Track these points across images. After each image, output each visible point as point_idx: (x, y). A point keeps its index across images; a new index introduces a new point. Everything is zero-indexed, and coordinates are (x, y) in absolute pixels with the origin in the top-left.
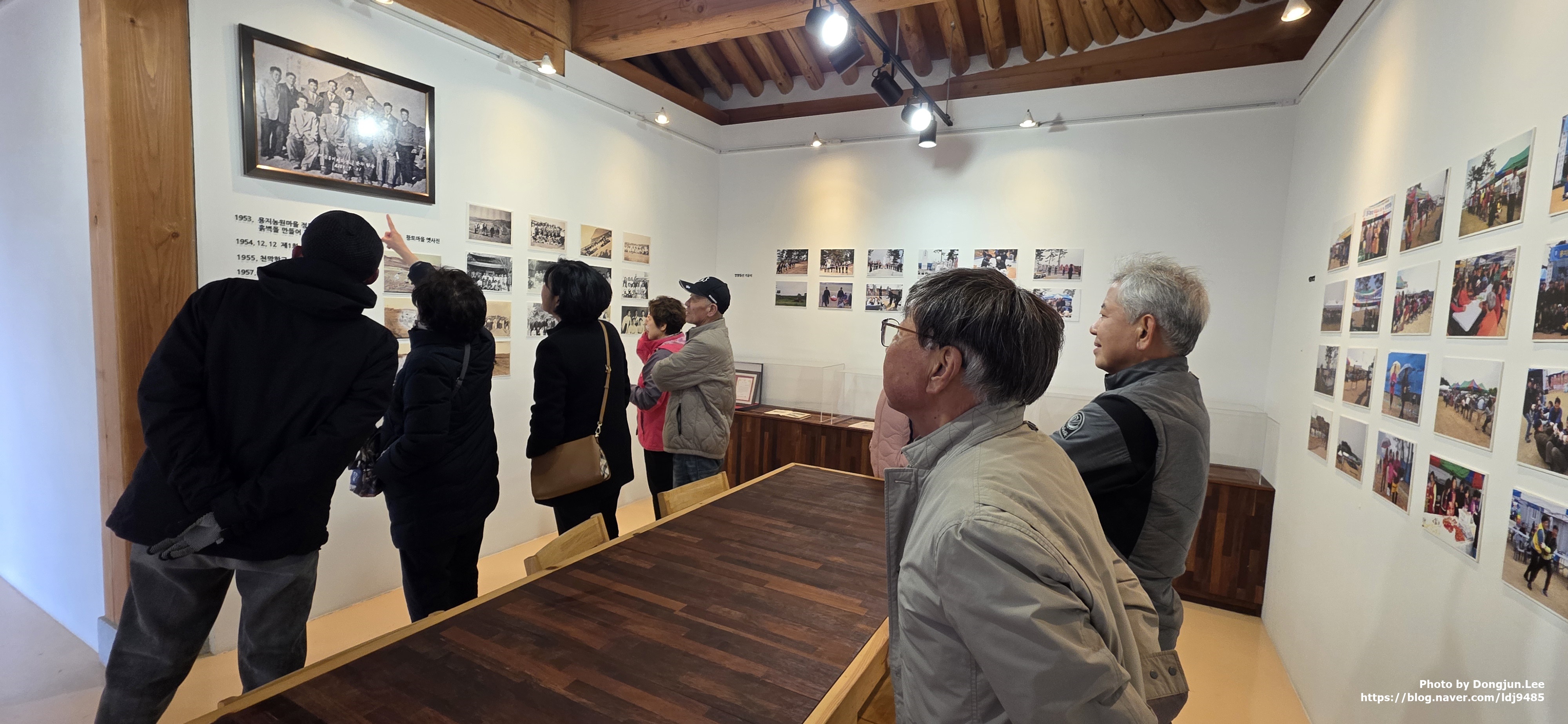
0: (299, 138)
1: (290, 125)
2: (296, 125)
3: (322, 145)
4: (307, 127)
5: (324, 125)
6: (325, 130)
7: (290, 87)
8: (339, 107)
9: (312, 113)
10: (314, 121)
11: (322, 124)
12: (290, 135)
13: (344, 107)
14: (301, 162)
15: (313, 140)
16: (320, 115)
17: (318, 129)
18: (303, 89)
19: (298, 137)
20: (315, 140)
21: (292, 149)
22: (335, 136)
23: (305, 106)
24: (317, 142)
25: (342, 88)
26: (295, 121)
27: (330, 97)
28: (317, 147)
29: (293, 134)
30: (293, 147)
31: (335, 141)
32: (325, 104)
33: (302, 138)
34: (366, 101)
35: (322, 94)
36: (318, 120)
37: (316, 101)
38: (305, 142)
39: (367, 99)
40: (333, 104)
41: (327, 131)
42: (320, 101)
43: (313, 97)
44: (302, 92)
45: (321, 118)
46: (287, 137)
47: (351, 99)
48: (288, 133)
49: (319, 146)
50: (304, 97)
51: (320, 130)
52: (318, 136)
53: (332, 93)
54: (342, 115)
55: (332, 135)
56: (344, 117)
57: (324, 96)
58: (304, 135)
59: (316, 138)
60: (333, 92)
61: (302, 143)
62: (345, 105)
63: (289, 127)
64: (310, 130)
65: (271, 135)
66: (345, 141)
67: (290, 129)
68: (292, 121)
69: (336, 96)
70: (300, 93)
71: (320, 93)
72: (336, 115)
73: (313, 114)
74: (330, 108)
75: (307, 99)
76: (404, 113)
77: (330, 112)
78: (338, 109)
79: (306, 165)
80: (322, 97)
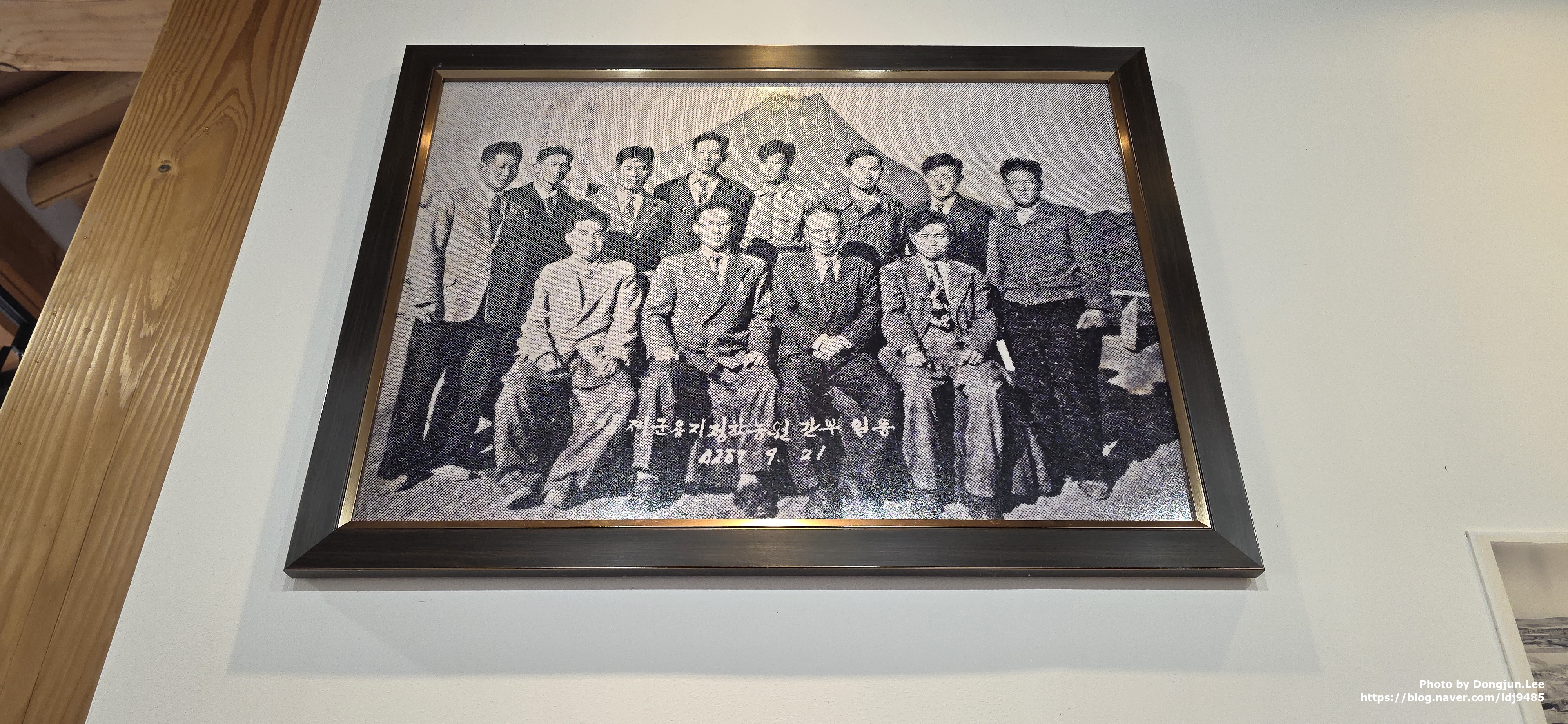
0: (555, 372)
1: (524, 327)
2: (547, 321)
3: (651, 381)
4: (596, 321)
5: (664, 297)
6: (668, 318)
7: (544, 193)
8: (734, 219)
9: (621, 263)
10: (626, 292)
11: (657, 296)
12: (515, 368)
13: (752, 214)
14: (546, 473)
15: (612, 368)
16: (653, 264)
17: (639, 318)
18: (592, 189)
19: (548, 365)
20: (620, 363)
21: (517, 421)
22: (711, 329)
23: (594, 245)
24: (629, 370)
25: (748, 150)
26: (547, 308)
27: (696, 191)
28: (626, 395)
29: (532, 358)
30: (521, 413)
31: (710, 350)
32: (674, 223)
33: (565, 367)
34: (846, 172)
35: (663, 191)
36: (644, 285)
37: (639, 217)
38: (578, 380)
39: (849, 162)
40: (707, 216)
41: (675, 321)
42: (659, 214)
43: (631, 207)
44: (591, 199)
45: (656, 278)
46: (505, 379)
47: (784, 177)
48: (511, 361)
49: (636, 385)
50: (594, 214)
51: (645, 325)
52: (638, 347)
53: (703, 178)
54: (744, 244)
55: (698, 329)
56: (749, 251)
57: (675, 193)
58: (575, 354)
59: (624, 354)
60: (713, 172)
61: (565, 388)
62: (758, 204)
63: (518, 334)
64: (605, 329)
65: (441, 382)
66: (752, 343)
67: (520, 342)
68: (535, 311)
69: (723, 180)
70: (584, 204)
71: (658, 189)
72: (719, 250)
73: (626, 269)
74: (696, 229)
75: (604, 220)
76: (1017, 175)
77: (695, 243)
78: (725, 229)
79: (567, 482)
80: (666, 197)
